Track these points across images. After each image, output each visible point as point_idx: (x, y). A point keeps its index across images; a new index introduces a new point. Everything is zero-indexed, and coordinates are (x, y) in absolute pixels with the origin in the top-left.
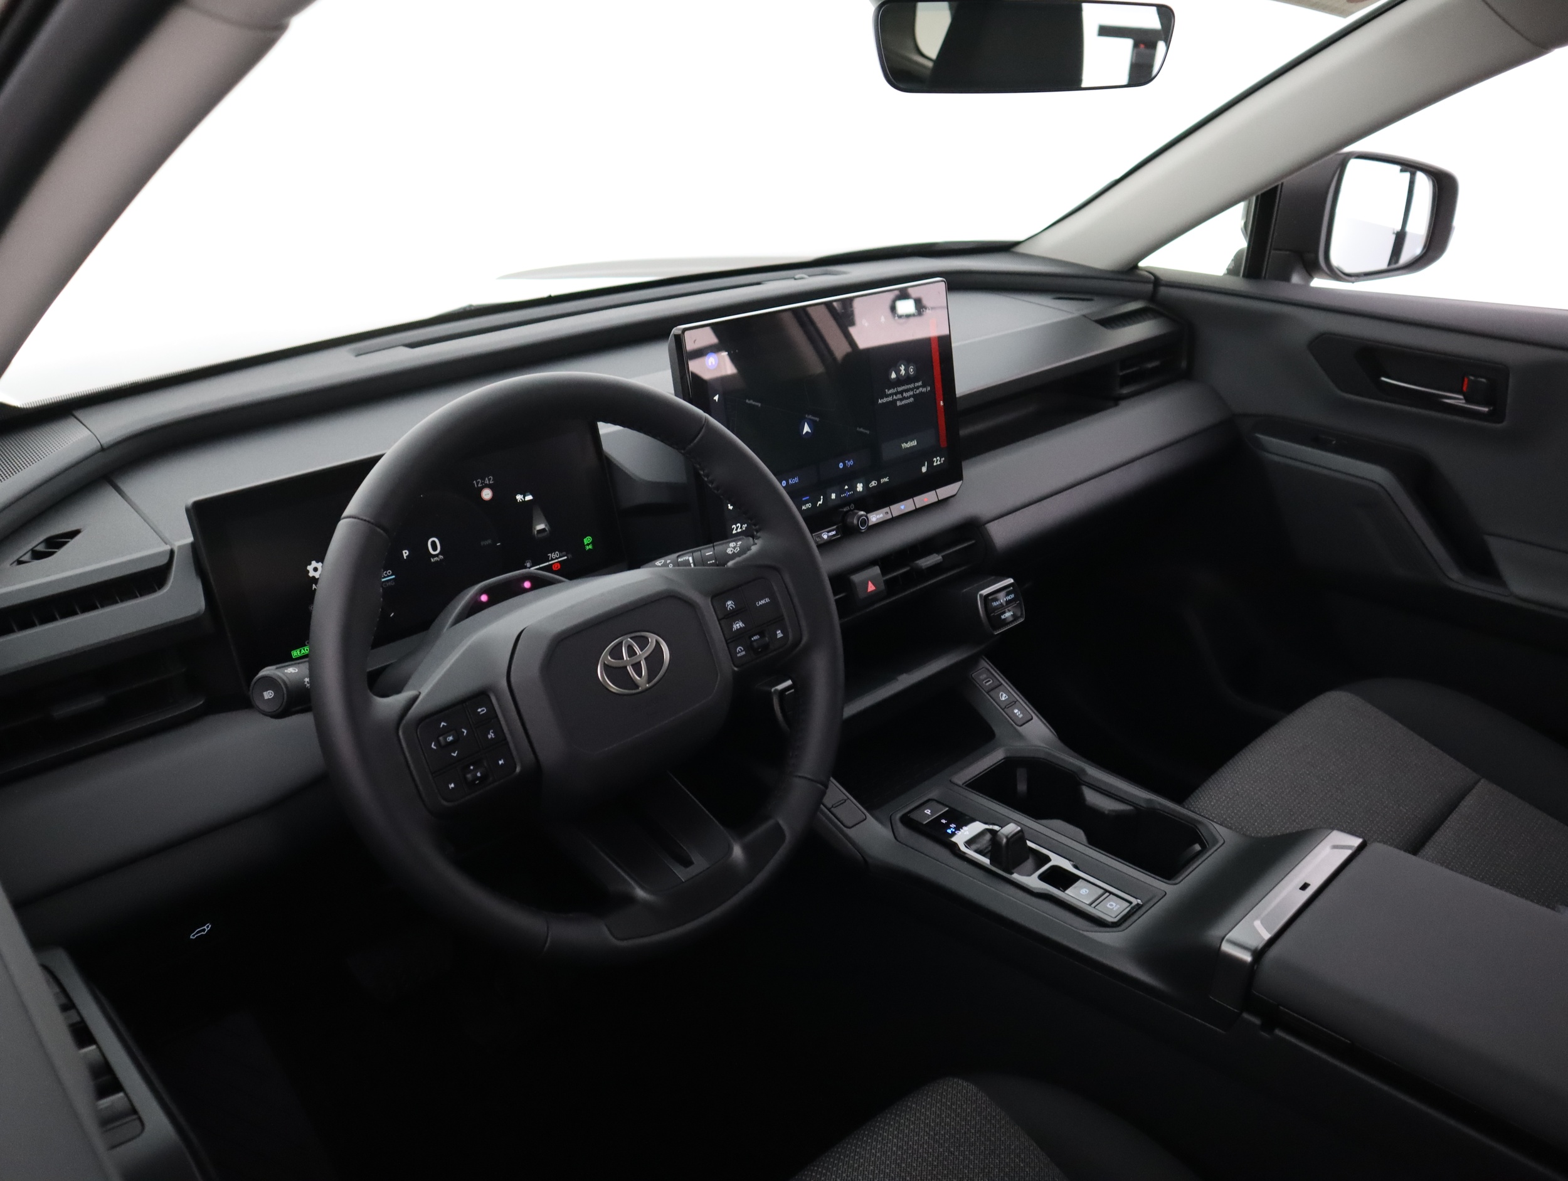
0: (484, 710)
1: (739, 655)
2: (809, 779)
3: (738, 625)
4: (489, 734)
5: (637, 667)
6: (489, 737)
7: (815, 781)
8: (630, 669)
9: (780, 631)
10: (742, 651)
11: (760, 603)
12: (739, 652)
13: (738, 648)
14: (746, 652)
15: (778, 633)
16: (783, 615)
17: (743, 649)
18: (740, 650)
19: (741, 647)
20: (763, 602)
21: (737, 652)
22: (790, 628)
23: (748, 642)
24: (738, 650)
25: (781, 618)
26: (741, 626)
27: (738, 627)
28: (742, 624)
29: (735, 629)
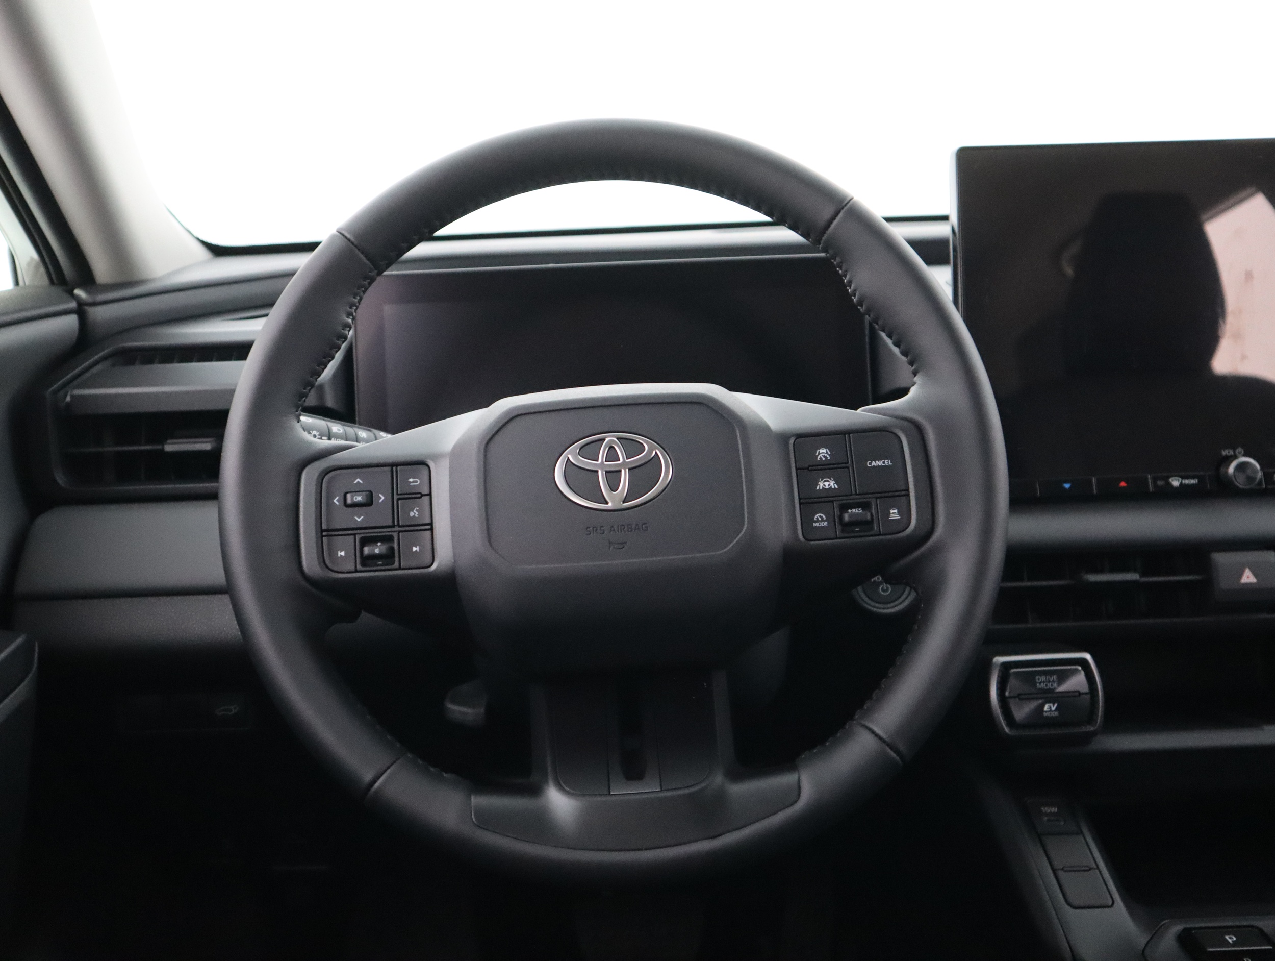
0: (417, 482)
1: (814, 524)
2: (880, 738)
3: (827, 484)
4: (413, 511)
5: (613, 477)
6: (412, 514)
7: (888, 745)
8: (601, 475)
9: (896, 511)
10: (823, 520)
11: (874, 463)
12: (818, 521)
13: (817, 515)
14: (828, 523)
15: (892, 511)
16: (908, 490)
17: (825, 519)
18: (820, 519)
19: (822, 515)
20: (880, 463)
21: (815, 519)
22: (915, 511)
23: (837, 511)
24: (816, 517)
25: (903, 493)
26: (831, 487)
27: (827, 487)
28: (834, 484)
29: (821, 488)
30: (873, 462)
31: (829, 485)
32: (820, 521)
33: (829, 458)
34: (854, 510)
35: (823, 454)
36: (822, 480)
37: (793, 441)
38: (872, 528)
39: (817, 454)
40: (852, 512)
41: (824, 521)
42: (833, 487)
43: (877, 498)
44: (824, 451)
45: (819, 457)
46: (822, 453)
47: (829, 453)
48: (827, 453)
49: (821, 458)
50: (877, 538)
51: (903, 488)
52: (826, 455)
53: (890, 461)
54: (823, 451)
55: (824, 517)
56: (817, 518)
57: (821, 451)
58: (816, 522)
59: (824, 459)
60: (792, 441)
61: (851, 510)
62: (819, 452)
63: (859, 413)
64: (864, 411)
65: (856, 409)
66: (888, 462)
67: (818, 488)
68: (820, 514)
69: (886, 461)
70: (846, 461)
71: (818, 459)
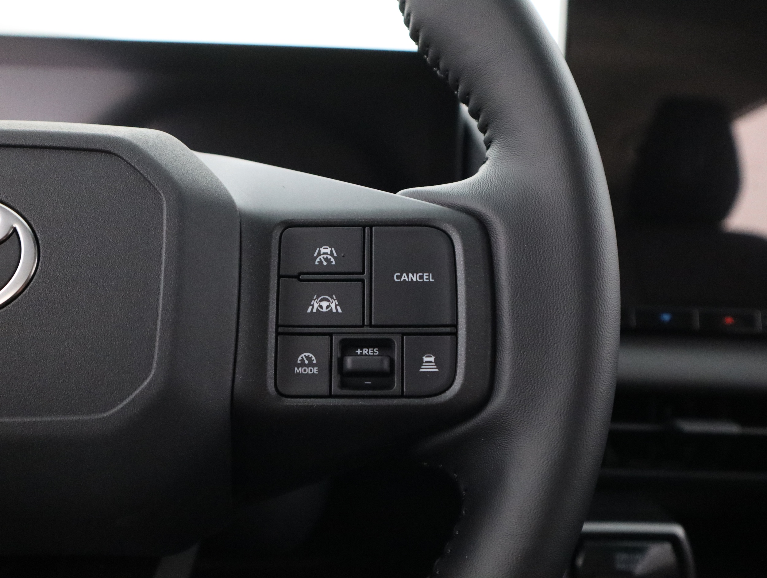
9: (432, 359)
10: (311, 364)
11: (404, 277)
12: (303, 364)
13: (303, 355)
14: (319, 370)
15: (425, 359)
16: (455, 325)
17: (315, 362)
18: (307, 362)
19: (311, 355)
20: (415, 278)
21: (299, 362)
22: (464, 362)
23: (336, 353)
24: (300, 358)
25: (448, 330)
26: (332, 309)
27: (324, 310)
28: (336, 305)
29: (315, 310)
30: (405, 275)
31: (328, 307)
32: (307, 366)
33: (334, 263)
34: (365, 351)
35: (325, 256)
36: (317, 298)
37: (279, 234)
38: (390, 386)
39: (315, 255)
40: (361, 354)
41: (313, 366)
42: (334, 310)
43: (403, 334)
44: (328, 251)
45: (318, 260)
46: (324, 253)
47: (335, 255)
48: (332, 254)
49: (321, 262)
50: (395, 401)
51: (447, 320)
52: (329, 257)
53: (431, 275)
54: (326, 251)
55: (314, 358)
56: (302, 360)
57: (323, 251)
58: (299, 366)
59: (325, 263)
60: (277, 233)
61: (362, 349)
62: (320, 251)
63: (398, 197)
64: (405, 195)
65: (395, 192)
66: (427, 277)
67: (309, 311)
68: (307, 354)
69: (425, 274)
70: (360, 270)
71: (317, 263)
